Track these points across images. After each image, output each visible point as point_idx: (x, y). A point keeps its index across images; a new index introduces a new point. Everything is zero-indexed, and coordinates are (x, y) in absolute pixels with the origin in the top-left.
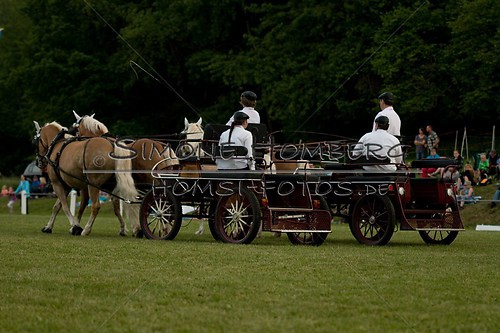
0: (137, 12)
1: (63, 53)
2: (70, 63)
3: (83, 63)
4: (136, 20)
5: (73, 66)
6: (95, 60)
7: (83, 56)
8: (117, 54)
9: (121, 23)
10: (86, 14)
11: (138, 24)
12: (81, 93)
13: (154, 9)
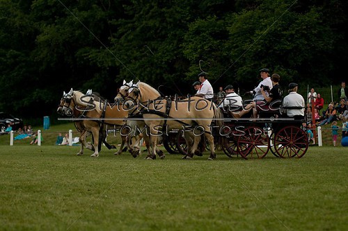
0: (46, 26)
1: (4, 51)
2: (8, 57)
3: (15, 57)
4: (46, 31)
5: (9, 58)
6: (23, 55)
7: (15, 52)
8: (35, 51)
9: (37, 32)
10: (17, 28)
11: (47, 33)
12: (15, 74)
13: (56, 24)
